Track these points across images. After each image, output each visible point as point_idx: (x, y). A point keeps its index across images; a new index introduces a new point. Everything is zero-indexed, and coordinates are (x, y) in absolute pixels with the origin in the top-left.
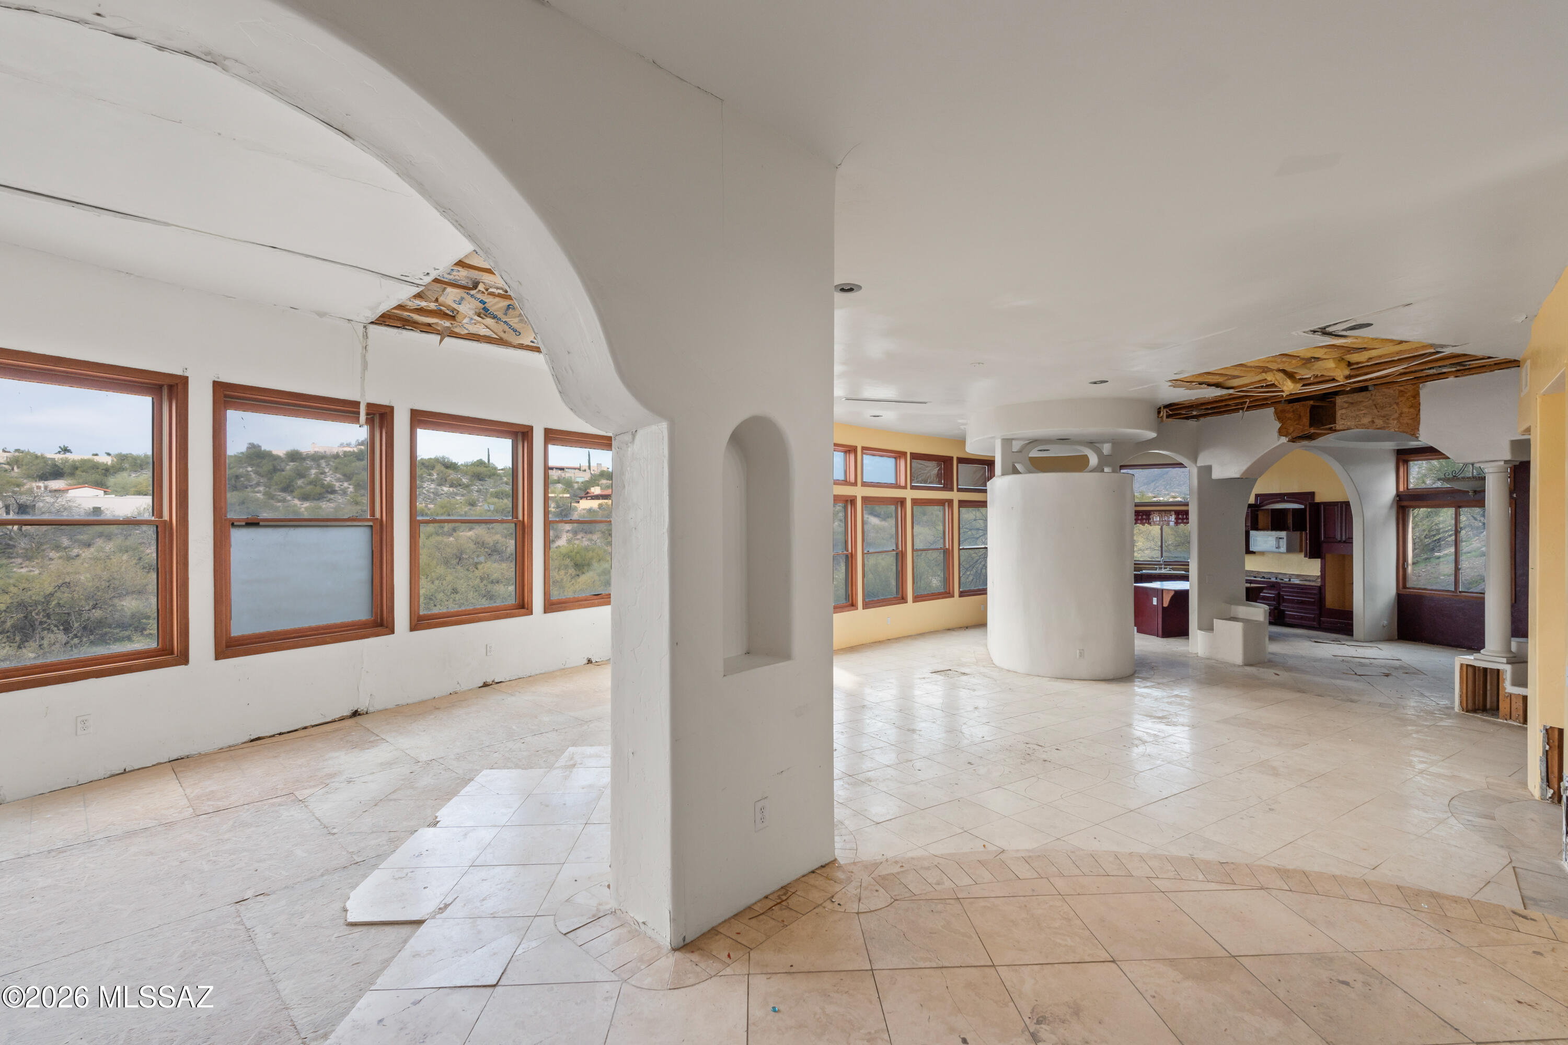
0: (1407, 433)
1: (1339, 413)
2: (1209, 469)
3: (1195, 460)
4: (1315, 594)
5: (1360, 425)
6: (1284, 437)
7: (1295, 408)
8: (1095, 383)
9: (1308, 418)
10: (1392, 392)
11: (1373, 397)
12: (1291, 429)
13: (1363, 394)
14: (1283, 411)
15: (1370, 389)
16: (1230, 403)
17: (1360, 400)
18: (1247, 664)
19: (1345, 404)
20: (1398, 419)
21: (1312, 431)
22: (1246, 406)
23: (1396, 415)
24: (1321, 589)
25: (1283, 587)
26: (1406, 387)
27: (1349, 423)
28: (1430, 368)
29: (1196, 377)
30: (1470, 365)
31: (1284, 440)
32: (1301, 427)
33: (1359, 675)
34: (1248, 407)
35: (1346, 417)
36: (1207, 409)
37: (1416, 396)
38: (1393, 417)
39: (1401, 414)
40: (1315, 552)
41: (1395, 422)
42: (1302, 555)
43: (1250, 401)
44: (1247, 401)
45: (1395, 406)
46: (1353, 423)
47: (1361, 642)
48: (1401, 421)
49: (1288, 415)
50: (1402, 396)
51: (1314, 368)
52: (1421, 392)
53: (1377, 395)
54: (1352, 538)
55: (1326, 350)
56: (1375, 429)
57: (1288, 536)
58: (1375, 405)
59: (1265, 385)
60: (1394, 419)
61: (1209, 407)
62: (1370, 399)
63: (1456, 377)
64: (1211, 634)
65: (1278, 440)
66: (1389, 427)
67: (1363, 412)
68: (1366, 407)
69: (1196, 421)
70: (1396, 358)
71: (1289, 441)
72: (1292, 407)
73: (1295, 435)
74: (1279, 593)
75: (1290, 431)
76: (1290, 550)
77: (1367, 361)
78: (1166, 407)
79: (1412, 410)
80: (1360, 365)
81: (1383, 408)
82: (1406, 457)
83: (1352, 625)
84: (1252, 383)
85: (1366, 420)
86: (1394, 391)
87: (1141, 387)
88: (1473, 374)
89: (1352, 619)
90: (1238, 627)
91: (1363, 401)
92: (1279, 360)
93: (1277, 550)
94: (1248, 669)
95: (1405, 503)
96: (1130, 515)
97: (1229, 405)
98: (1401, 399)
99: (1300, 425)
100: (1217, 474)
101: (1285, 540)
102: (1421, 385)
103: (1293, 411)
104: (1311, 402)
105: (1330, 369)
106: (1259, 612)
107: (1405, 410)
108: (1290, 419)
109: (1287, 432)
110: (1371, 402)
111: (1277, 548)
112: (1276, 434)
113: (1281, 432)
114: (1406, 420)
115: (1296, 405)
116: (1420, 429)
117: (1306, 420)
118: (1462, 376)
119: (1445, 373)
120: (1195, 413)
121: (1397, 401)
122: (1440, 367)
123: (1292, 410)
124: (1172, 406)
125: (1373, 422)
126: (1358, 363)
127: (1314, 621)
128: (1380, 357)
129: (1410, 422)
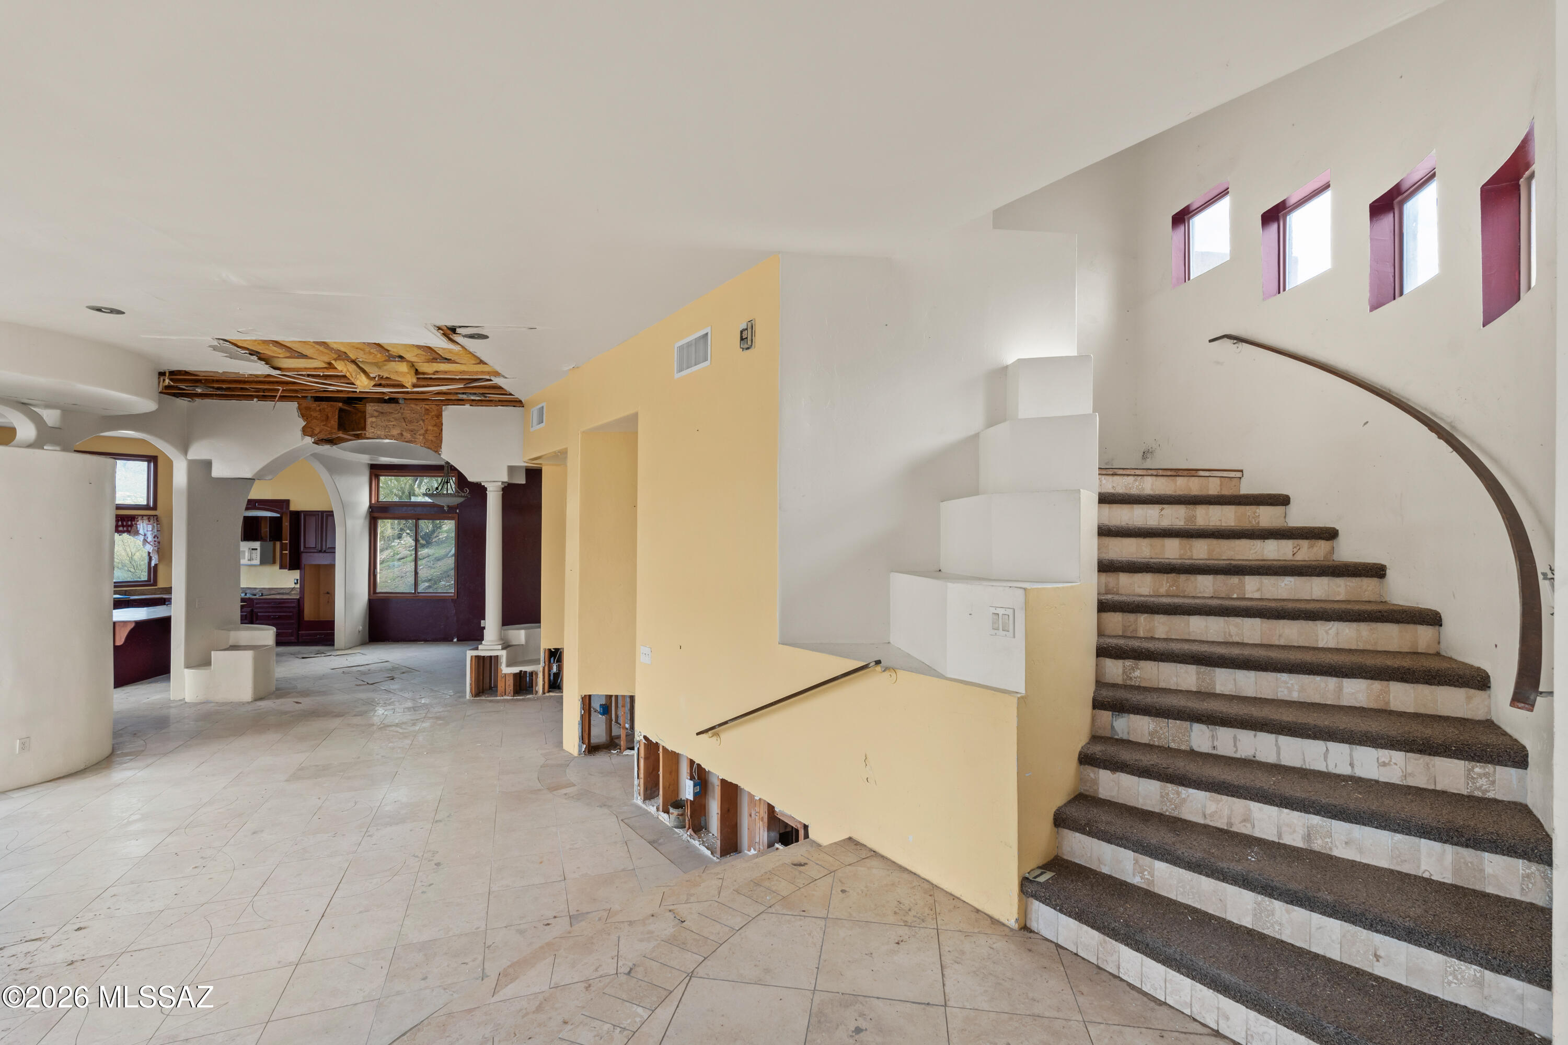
0: (431, 449)
1: (369, 420)
2: (208, 464)
3: (185, 451)
4: (293, 607)
5: (390, 436)
6: (310, 438)
7: (321, 407)
8: (99, 310)
9: (337, 420)
10: (419, 408)
11: (402, 411)
12: (317, 430)
13: (393, 405)
14: (308, 408)
15: (400, 401)
16: (247, 387)
17: (391, 411)
18: (258, 698)
19: (375, 412)
20: (424, 435)
21: (341, 435)
22: (279, 395)
23: (422, 432)
24: (300, 602)
25: (257, 604)
26: (431, 406)
27: (379, 432)
28: (463, 393)
29: (258, 343)
30: (489, 397)
31: (309, 440)
32: (329, 429)
33: (372, 684)
34: (280, 396)
35: (376, 425)
36: (218, 389)
37: (439, 416)
38: (420, 433)
39: (427, 430)
40: (294, 562)
41: (422, 437)
42: (277, 567)
43: (283, 390)
44: (279, 390)
45: (421, 422)
46: (383, 433)
47: (342, 650)
48: (427, 437)
49: (314, 414)
50: (428, 414)
51: (385, 368)
52: (444, 414)
53: (406, 408)
54: (335, 548)
55: (420, 352)
56: (403, 442)
57: (261, 546)
58: (404, 418)
59: (322, 374)
60: (420, 435)
61: (224, 386)
62: (399, 412)
63: (471, 405)
64: (209, 671)
65: (302, 439)
66: (416, 441)
67: (392, 423)
68: (396, 419)
69: (190, 401)
70: (457, 377)
71: (313, 443)
72: (319, 406)
73: (322, 436)
74: (252, 611)
75: (316, 432)
76: (264, 561)
77: (434, 374)
78: (172, 373)
79: (435, 428)
80: (426, 376)
81: (411, 422)
82: (378, 472)
83: (333, 634)
84: (306, 369)
85: (395, 432)
86: (421, 408)
87: (158, 337)
88: (483, 406)
89: (333, 629)
90: (247, 657)
91: (392, 413)
92: (367, 350)
93: (249, 563)
94: (259, 703)
95: (376, 515)
96: (109, 521)
97: (246, 389)
98: (427, 417)
99: (328, 427)
100: (219, 471)
101: (259, 551)
102: (444, 407)
103: (320, 410)
104: (340, 405)
105: (402, 373)
106: (266, 635)
107: (430, 428)
108: (315, 418)
109: (313, 432)
110: (400, 414)
111: (249, 560)
112: (300, 433)
113: (306, 431)
114: (430, 437)
115: (324, 405)
116: (442, 446)
117: (334, 422)
118: (476, 406)
119: (463, 400)
120: (199, 390)
121: (423, 418)
122: (470, 394)
123: (318, 408)
124: (176, 375)
125: (402, 435)
126: (424, 373)
127: (292, 636)
128: (446, 372)
129: (434, 439)
